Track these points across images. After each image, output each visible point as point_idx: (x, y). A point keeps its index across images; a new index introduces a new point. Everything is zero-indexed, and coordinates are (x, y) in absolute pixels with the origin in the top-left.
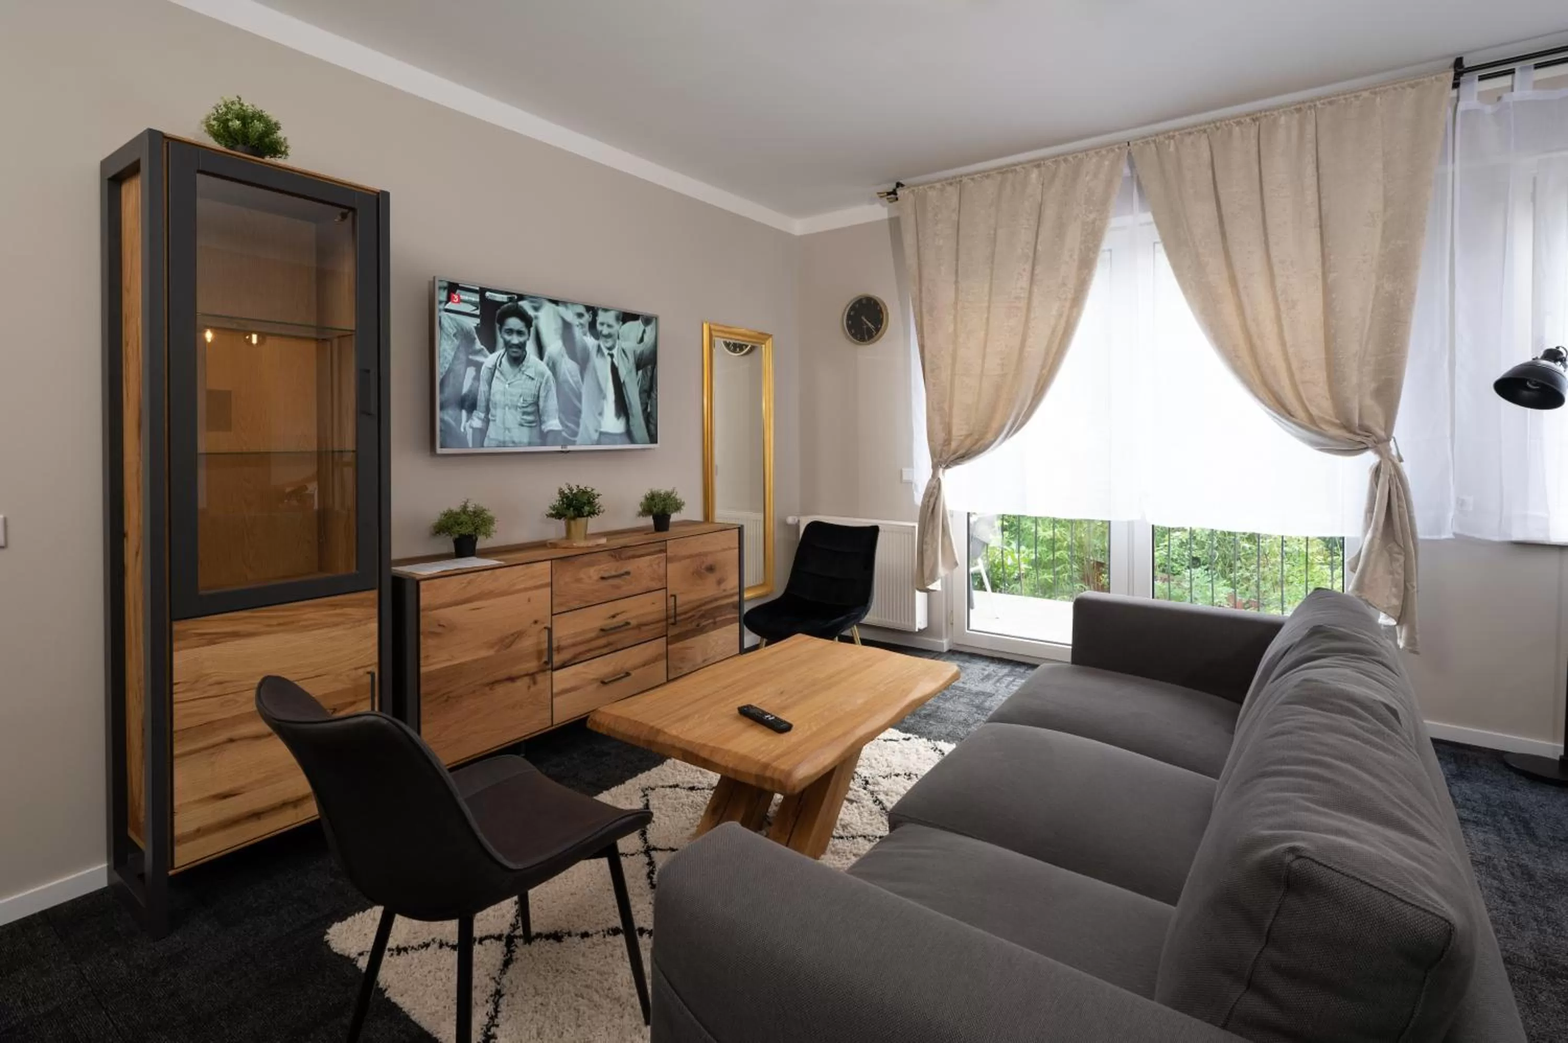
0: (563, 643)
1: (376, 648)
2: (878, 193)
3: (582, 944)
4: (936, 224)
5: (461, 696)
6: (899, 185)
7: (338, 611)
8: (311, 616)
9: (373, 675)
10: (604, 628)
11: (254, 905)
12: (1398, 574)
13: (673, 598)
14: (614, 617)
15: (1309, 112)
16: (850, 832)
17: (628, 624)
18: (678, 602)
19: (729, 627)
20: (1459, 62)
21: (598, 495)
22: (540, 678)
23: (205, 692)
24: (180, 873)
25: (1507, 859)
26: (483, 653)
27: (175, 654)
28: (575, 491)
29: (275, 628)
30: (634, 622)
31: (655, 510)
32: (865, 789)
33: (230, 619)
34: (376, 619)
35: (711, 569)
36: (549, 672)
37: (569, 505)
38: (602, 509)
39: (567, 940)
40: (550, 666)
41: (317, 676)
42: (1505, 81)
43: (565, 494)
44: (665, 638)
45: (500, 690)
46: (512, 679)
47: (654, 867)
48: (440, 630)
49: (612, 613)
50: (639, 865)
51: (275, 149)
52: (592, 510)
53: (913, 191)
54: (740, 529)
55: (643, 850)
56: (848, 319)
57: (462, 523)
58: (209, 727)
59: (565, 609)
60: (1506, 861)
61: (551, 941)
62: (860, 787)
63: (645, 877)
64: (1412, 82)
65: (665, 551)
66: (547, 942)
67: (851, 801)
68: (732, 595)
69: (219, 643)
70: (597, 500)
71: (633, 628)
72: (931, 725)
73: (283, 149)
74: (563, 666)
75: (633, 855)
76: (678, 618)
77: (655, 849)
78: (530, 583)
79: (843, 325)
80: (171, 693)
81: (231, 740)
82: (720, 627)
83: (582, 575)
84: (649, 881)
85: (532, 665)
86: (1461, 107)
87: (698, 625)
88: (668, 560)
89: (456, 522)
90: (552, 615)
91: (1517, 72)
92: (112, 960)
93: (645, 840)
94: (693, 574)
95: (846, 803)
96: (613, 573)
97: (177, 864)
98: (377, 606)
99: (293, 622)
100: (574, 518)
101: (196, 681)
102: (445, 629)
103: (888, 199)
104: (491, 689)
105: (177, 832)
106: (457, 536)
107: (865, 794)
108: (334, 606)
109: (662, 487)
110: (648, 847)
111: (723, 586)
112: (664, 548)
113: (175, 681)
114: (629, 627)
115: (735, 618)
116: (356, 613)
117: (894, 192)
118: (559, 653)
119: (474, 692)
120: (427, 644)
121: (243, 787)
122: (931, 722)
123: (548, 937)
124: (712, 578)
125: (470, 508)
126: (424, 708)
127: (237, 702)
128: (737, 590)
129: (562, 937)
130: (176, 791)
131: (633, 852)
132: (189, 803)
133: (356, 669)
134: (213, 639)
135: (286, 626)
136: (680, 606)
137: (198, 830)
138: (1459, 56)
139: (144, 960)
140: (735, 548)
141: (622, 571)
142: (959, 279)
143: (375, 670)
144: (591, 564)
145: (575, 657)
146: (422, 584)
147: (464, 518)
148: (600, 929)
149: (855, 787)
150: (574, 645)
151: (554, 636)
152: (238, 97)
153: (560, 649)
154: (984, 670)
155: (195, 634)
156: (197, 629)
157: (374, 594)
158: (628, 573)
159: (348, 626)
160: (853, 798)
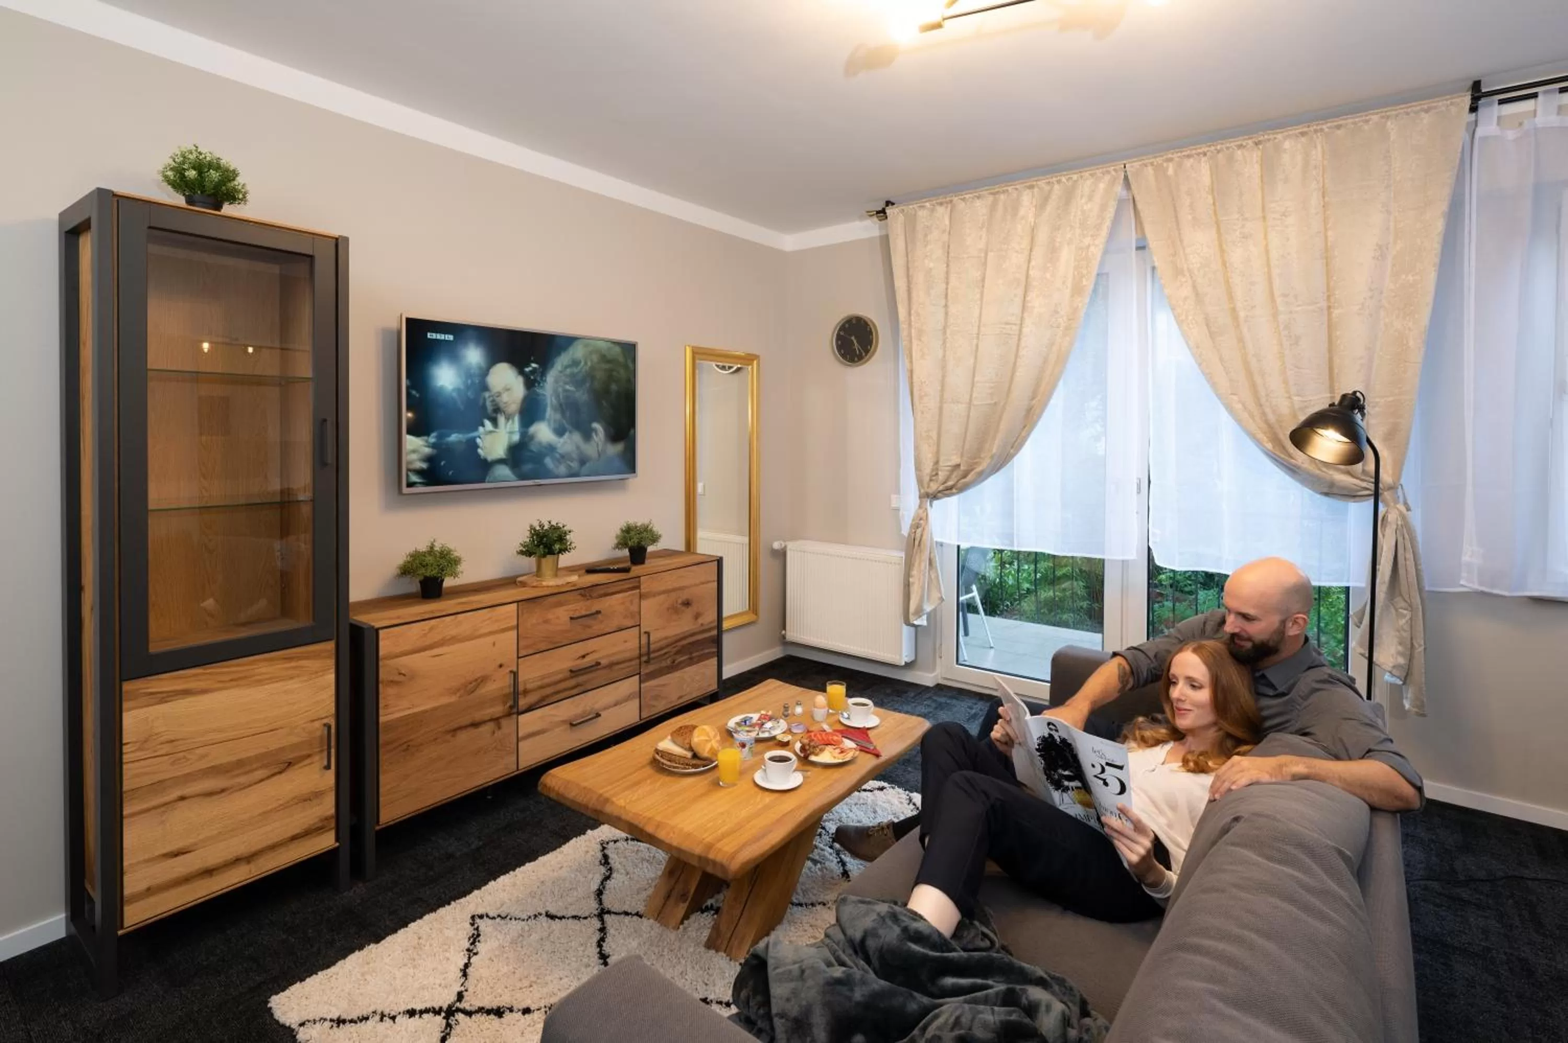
0: (529, 686)
1: (333, 699)
2: (868, 212)
3: (523, 1021)
4: (926, 246)
5: (421, 744)
6: (888, 203)
7: (293, 664)
8: (263, 670)
9: (329, 727)
10: (574, 669)
11: (205, 963)
12: (1405, 631)
13: (647, 635)
14: (584, 657)
15: (1315, 136)
16: (810, 898)
17: (598, 664)
18: (651, 639)
19: (707, 662)
20: (1476, 85)
21: (570, 532)
22: (504, 722)
23: (155, 751)
24: (129, 933)
25: (1507, 950)
26: (445, 700)
27: (125, 715)
28: (546, 527)
29: (228, 685)
30: (604, 662)
31: (630, 543)
32: (831, 847)
33: (180, 678)
34: (333, 670)
35: (687, 604)
36: (515, 716)
37: (540, 542)
38: (573, 545)
39: (508, 1016)
40: (515, 710)
41: (272, 730)
42: (1528, 105)
43: (535, 530)
44: (638, 676)
45: (463, 736)
46: (475, 725)
47: (605, 934)
48: (401, 678)
49: (583, 653)
50: (591, 930)
51: (233, 196)
52: (563, 547)
53: (903, 210)
54: (720, 561)
55: (596, 912)
56: (837, 340)
57: (427, 565)
58: (159, 786)
59: (531, 652)
60: (1505, 953)
61: (492, 1016)
62: (826, 845)
63: (595, 944)
64: (1426, 107)
65: (638, 587)
66: (487, 1018)
67: (815, 862)
68: (709, 630)
69: (169, 701)
70: (568, 537)
71: (605, 668)
72: (910, 772)
73: (241, 196)
74: (530, 709)
75: (585, 918)
76: (652, 656)
77: (609, 912)
78: (495, 627)
79: (833, 347)
80: (121, 754)
81: (182, 798)
82: (697, 662)
83: (550, 616)
84: (598, 949)
85: (498, 710)
86: (1480, 132)
87: (674, 662)
88: (641, 596)
89: (421, 564)
90: (518, 658)
91: (1540, 97)
92: (60, 1022)
93: (600, 902)
94: (668, 609)
95: (809, 864)
96: (584, 613)
97: (126, 924)
98: (334, 657)
99: (246, 677)
100: (544, 556)
101: (145, 742)
102: (404, 678)
103: (878, 217)
104: (453, 736)
105: (127, 892)
106: (422, 578)
107: (831, 854)
108: (290, 659)
109: (638, 519)
110: (602, 910)
111: (700, 621)
112: (637, 584)
113: (124, 742)
114: (599, 667)
115: (714, 652)
116: (312, 665)
117: (883, 211)
118: (525, 696)
119: (436, 739)
120: (387, 694)
121: (196, 844)
122: (909, 769)
123: (489, 1012)
124: (689, 613)
125: (437, 548)
126: (382, 757)
127: (188, 760)
128: (716, 624)
129: (503, 1013)
130: (125, 851)
131: (587, 914)
132: (139, 863)
133: (313, 721)
134: (165, 698)
135: (237, 681)
136: (655, 642)
137: (149, 889)
138: (1477, 79)
139: (90, 1022)
140: (714, 581)
141: (594, 610)
142: (949, 303)
143: (333, 723)
144: (560, 604)
145: (543, 699)
146: (381, 632)
147: (429, 559)
148: (543, 1006)
149: (821, 846)
150: (541, 687)
151: (521, 679)
152: (195, 146)
153: (526, 692)
154: (971, 708)
155: (144, 693)
156: (148, 688)
157: (330, 646)
158: (598, 612)
159: (305, 678)
160: (817, 858)
